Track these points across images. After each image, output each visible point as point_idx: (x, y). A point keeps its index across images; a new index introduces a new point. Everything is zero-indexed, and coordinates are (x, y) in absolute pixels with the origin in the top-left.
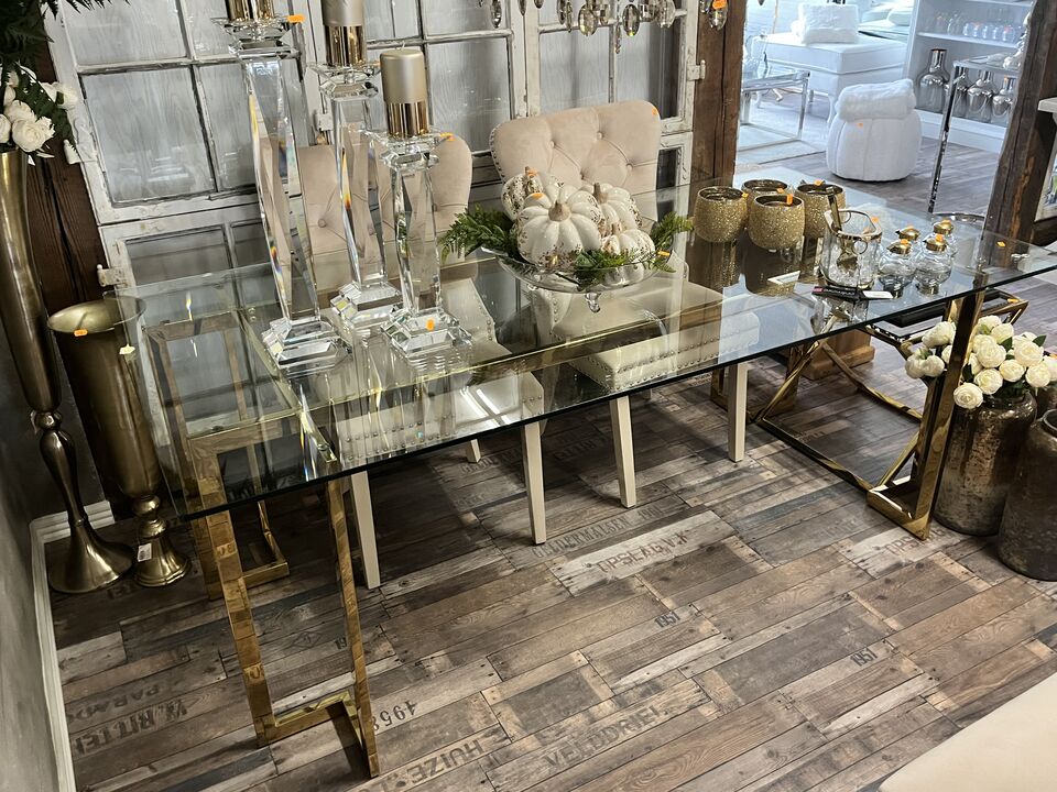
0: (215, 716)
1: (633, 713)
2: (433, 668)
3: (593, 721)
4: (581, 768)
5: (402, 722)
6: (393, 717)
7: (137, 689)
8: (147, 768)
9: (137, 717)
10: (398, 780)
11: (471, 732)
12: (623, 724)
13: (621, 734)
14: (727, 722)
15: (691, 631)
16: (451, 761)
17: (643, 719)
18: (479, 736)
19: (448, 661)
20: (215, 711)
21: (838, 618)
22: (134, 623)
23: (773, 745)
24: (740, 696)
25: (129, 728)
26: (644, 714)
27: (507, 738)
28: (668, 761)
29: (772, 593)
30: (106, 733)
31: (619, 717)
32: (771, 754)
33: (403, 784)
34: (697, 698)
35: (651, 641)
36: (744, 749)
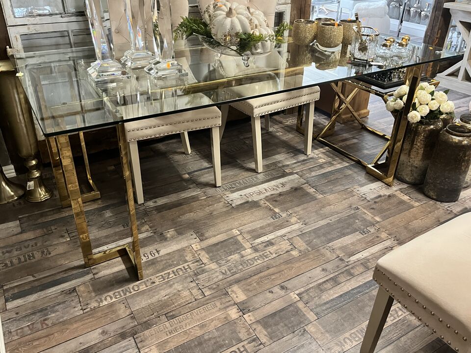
0: (64, 255)
1: (261, 253)
2: (169, 236)
3: (243, 257)
4: (237, 276)
5: (153, 258)
6: (150, 256)
7: (26, 244)
8: (31, 277)
9: (27, 255)
10: (152, 281)
11: (186, 261)
12: (256, 258)
13: (255, 262)
14: (304, 257)
15: (287, 221)
16: (176, 273)
17: (265, 256)
18: (190, 263)
19: (176, 233)
20: (65, 253)
21: (354, 217)
22: (25, 217)
23: (324, 266)
24: (309, 247)
25: (23, 259)
26: (266, 254)
27: (203, 264)
28: (277, 273)
29: (324, 207)
30: (11, 262)
31: (254, 255)
32: (323, 270)
33: (154, 283)
34: (290, 248)
35: (269, 225)
36: (311, 268)
